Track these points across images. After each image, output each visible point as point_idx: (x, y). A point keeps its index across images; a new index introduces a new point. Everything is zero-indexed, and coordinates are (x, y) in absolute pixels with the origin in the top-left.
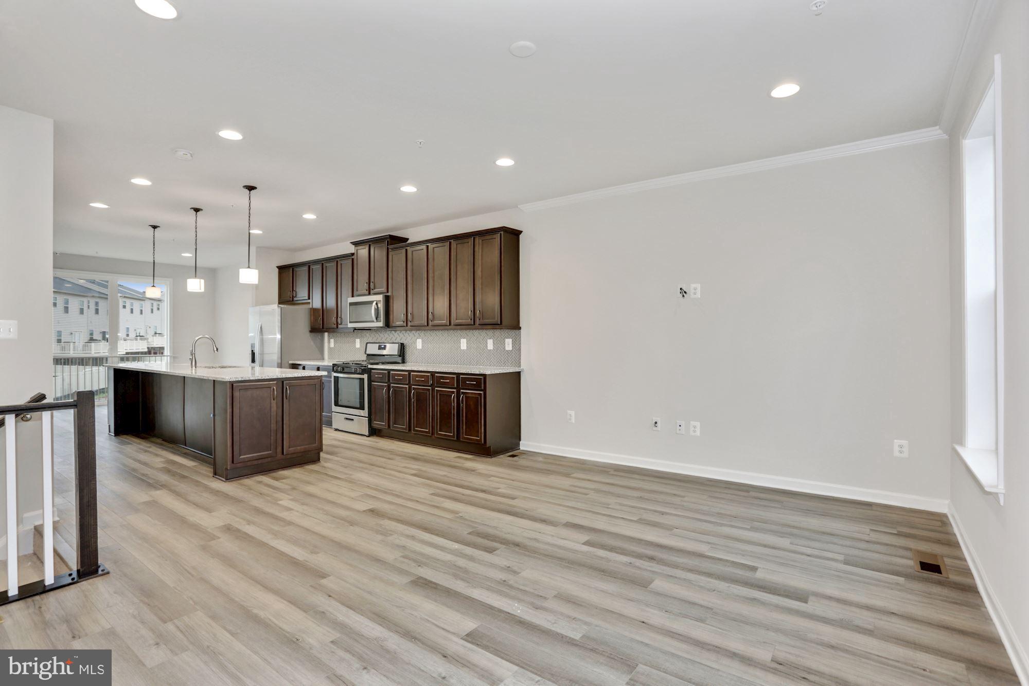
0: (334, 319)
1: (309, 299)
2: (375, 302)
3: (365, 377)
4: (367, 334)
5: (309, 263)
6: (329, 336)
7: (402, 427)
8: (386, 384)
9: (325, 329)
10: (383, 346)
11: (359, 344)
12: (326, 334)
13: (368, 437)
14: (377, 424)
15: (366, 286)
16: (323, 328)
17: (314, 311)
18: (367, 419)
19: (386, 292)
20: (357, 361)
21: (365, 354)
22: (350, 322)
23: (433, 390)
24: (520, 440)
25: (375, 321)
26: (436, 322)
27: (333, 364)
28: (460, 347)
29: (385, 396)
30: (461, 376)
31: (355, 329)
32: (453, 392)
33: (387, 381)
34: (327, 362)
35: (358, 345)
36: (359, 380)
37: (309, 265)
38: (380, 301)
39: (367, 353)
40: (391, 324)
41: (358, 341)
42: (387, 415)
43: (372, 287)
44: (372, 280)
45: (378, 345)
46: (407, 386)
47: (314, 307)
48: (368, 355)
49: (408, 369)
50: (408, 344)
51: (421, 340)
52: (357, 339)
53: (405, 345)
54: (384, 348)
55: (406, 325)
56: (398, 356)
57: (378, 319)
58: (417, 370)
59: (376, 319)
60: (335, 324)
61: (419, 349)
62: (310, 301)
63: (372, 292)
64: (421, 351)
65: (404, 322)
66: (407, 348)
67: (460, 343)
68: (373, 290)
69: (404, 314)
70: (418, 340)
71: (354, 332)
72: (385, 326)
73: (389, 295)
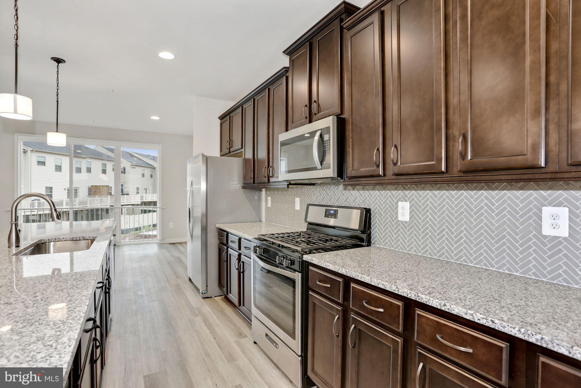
0: (265, 172)
1: (242, 147)
2: (318, 134)
3: (298, 277)
4: (309, 190)
5: (243, 102)
6: (266, 193)
8: (340, 308)
9: (259, 185)
10: (332, 212)
11: (299, 205)
12: (263, 191)
15: (305, 111)
16: (254, 182)
17: (246, 162)
18: (300, 358)
19: (339, 111)
21: (306, 221)
25: (319, 166)
31: (290, 183)
33: (341, 300)
35: (298, 207)
37: (241, 105)
38: (328, 129)
39: (309, 220)
40: (350, 171)
41: (297, 200)
43: (314, 110)
44: (314, 97)
45: (325, 208)
46: (398, 339)
47: (246, 157)
48: (310, 224)
49: (405, 295)
50: (378, 210)
51: (408, 203)
52: (297, 197)
53: (373, 213)
54: (335, 215)
55: (381, 173)
56: (360, 232)
57: (324, 163)
58: (443, 309)
59: (321, 163)
60: (265, 177)
61: (405, 222)
62: (243, 150)
63: (315, 117)
64: (408, 226)
65: (378, 166)
66: (377, 217)
67: (540, 218)
68: (315, 114)
69: (378, 150)
70: (400, 203)
71: (288, 187)
72: (336, 175)
73: (344, 118)
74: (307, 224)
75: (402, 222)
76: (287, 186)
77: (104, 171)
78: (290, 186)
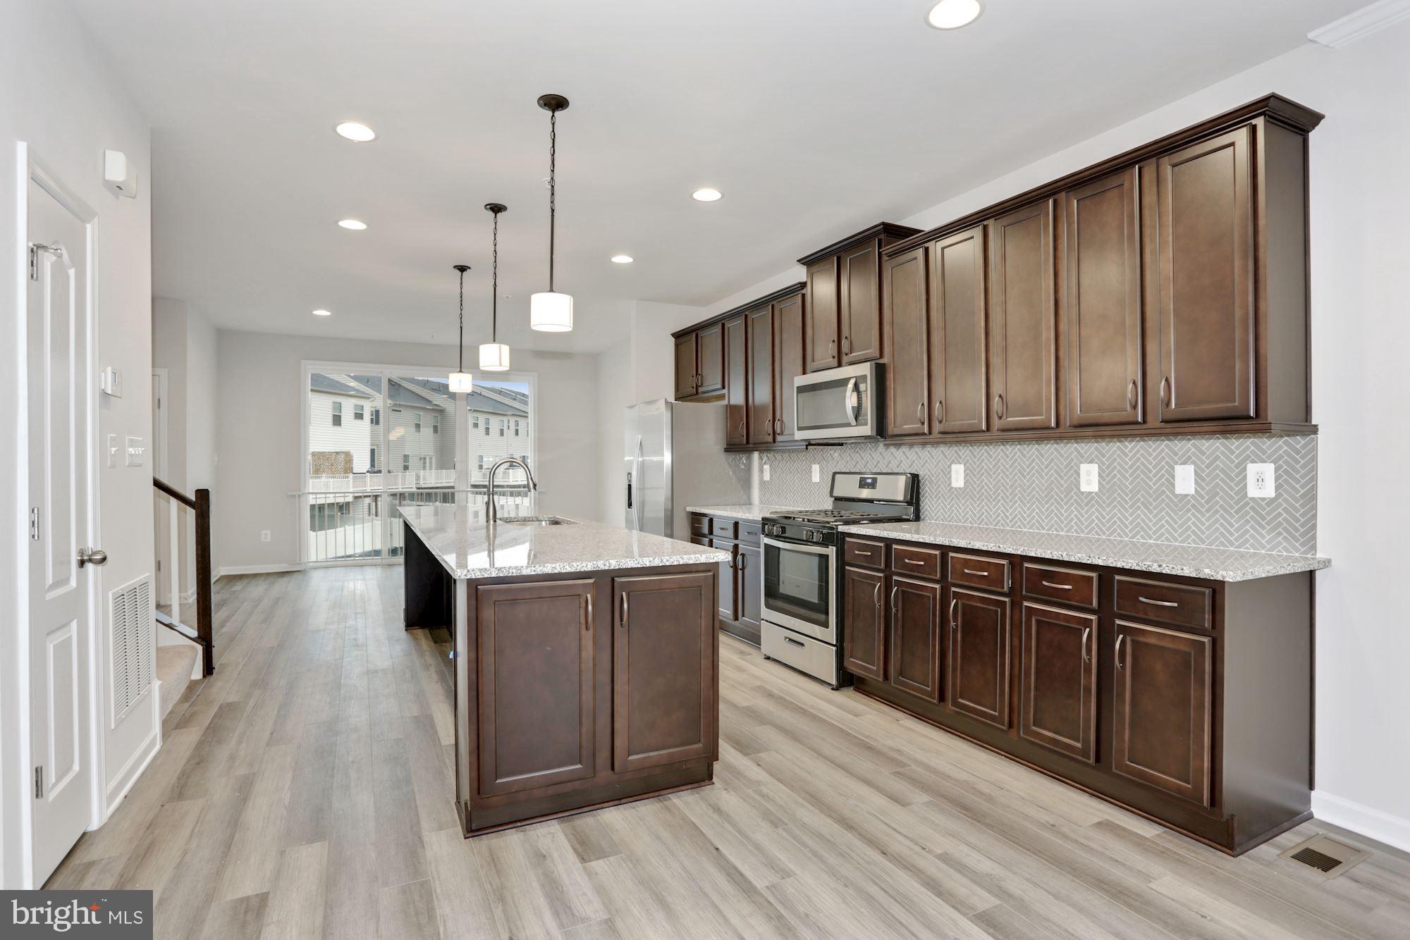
0: (767, 426)
1: (724, 388)
2: (853, 381)
3: (831, 551)
4: (835, 453)
5: (723, 319)
6: (761, 458)
7: (924, 683)
8: (881, 575)
9: (751, 446)
10: (869, 481)
11: (818, 475)
12: (756, 455)
13: (836, 689)
14: (855, 665)
15: (832, 349)
16: (748, 442)
17: (732, 410)
18: (834, 648)
19: (878, 355)
20: (813, 512)
21: (831, 495)
22: (800, 429)
23: (1016, 605)
24: (1311, 787)
25: (854, 423)
26: (1013, 420)
27: (763, 519)
28: (1078, 485)
29: (879, 604)
30: (1117, 577)
31: (809, 443)
32: (1087, 623)
33: (883, 566)
34: (755, 514)
35: (816, 477)
36: (818, 558)
37: (721, 322)
38: (865, 377)
39: (836, 494)
40: (892, 429)
41: (816, 468)
42: (882, 648)
43: (845, 348)
44: (845, 332)
45: (858, 477)
46: (937, 586)
47: (732, 402)
48: (837, 499)
49: (941, 543)
50: (929, 476)
51: (963, 465)
52: (815, 464)
53: (922, 479)
54: (873, 485)
55: (926, 431)
56: (906, 504)
57: (860, 418)
58: (969, 547)
59: (856, 419)
60: (769, 435)
61: (959, 488)
62: (725, 391)
63: (845, 359)
64: (963, 493)
65: (923, 423)
66: (927, 485)
67: (1079, 475)
68: (846, 354)
69: (923, 405)
70: (954, 466)
71: (807, 449)
72: (874, 434)
73: (884, 364)
74: (833, 499)
75: (956, 489)
76: (805, 447)
77: (337, 420)
78: (809, 447)
